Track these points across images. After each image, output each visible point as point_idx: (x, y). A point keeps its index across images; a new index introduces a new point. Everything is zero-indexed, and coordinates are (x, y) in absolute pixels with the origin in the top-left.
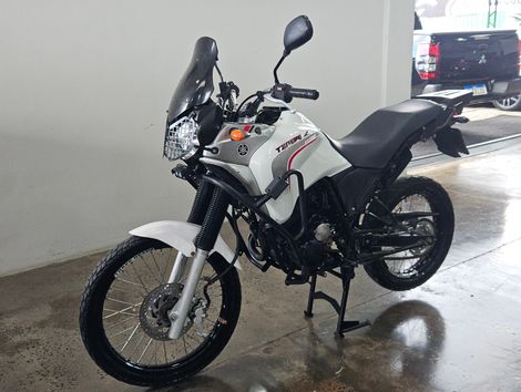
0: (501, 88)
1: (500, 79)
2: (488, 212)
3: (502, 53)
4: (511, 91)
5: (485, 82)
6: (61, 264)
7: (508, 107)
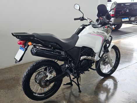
0: (133, 19)
1: (132, 16)
2: (126, 55)
3: (134, 9)
4: (135, 20)
5: (128, 17)
6: (3, 69)
7: (135, 24)
